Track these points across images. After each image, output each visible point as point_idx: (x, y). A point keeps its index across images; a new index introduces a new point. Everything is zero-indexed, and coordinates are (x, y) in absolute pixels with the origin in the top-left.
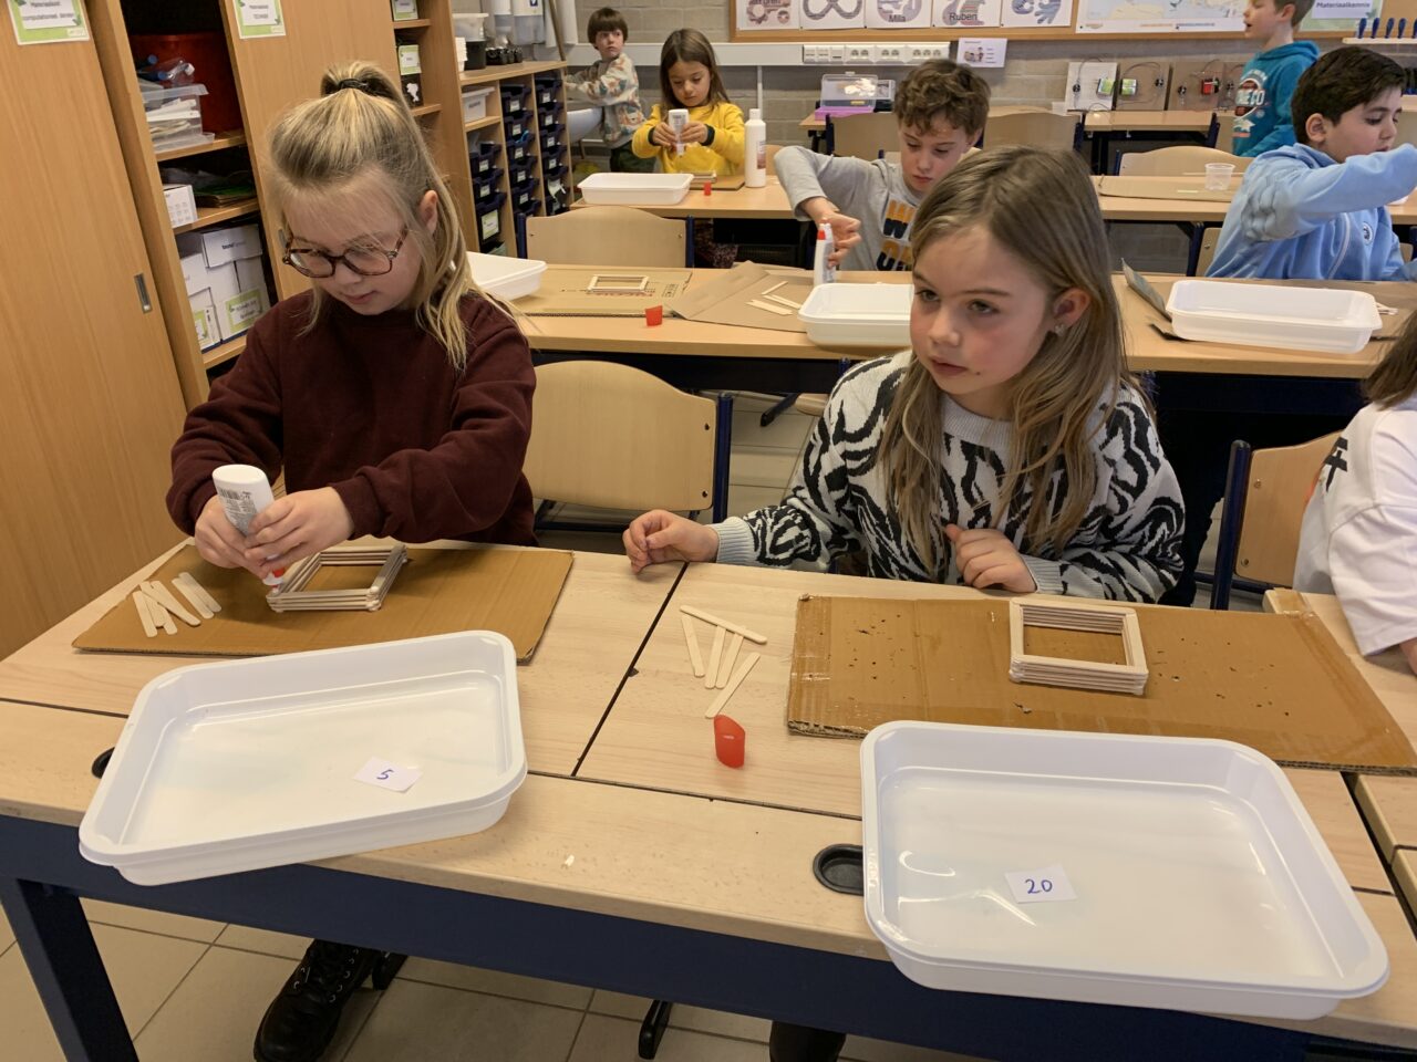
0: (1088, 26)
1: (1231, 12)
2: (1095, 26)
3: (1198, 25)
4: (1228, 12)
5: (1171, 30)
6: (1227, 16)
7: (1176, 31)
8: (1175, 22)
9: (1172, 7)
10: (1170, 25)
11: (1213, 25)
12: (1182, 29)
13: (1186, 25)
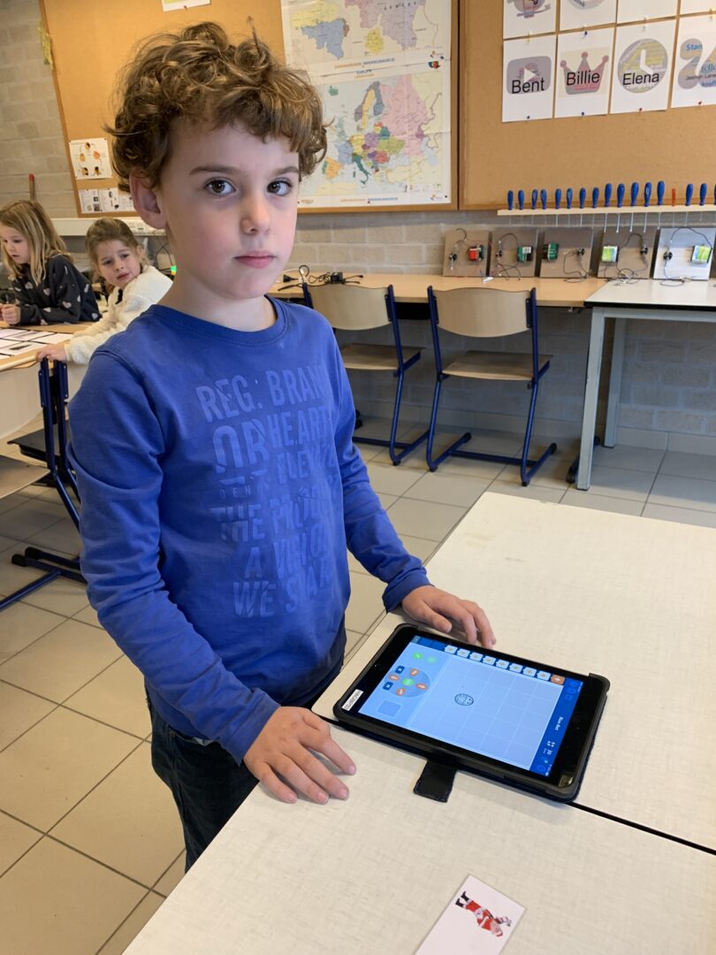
0: (303, 201)
1: (409, 187)
2: (308, 202)
3: (384, 199)
4: (406, 187)
5: (364, 204)
6: (406, 191)
7: (369, 205)
8: (366, 197)
9: (362, 185)
10: (363, 200)
11: (396, 199)
12: (374, 204)
13: (376, 200)
